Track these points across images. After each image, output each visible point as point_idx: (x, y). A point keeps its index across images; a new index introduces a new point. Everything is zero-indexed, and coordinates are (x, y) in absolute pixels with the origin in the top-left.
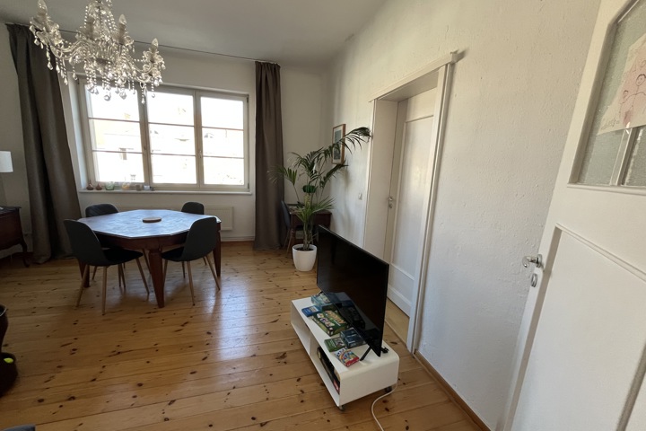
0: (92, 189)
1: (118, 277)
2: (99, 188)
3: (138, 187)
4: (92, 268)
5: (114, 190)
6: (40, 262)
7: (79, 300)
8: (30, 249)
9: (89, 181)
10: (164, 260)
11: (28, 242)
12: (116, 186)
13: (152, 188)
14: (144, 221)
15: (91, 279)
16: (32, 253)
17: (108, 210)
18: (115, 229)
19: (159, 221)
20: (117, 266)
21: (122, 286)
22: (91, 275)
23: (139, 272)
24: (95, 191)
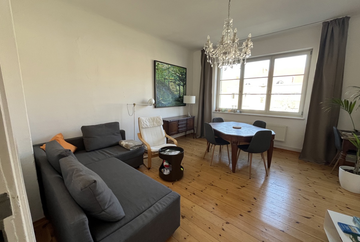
0: (217, 111)
1: (219, 151)
2: (219, 111)
3: (234, 111)
4: (211, 144)
5: (224, 112)
6: (197, 138)
7: (204, 156)
8: (195, 132)
9: (216, 108)
10: (239, 149)
11: (195, 129)
12: (226, 110)
13: (240, 112)
14: (234, 128)
15: (210, 149)
16: (195, 134)
17: (220, 120)
18: (221, 129)
19: (240, 128)
20: (219, 146)
21: (220, 156)
22: (210, 147)
23: (227, 151)
24: (218, 112)
